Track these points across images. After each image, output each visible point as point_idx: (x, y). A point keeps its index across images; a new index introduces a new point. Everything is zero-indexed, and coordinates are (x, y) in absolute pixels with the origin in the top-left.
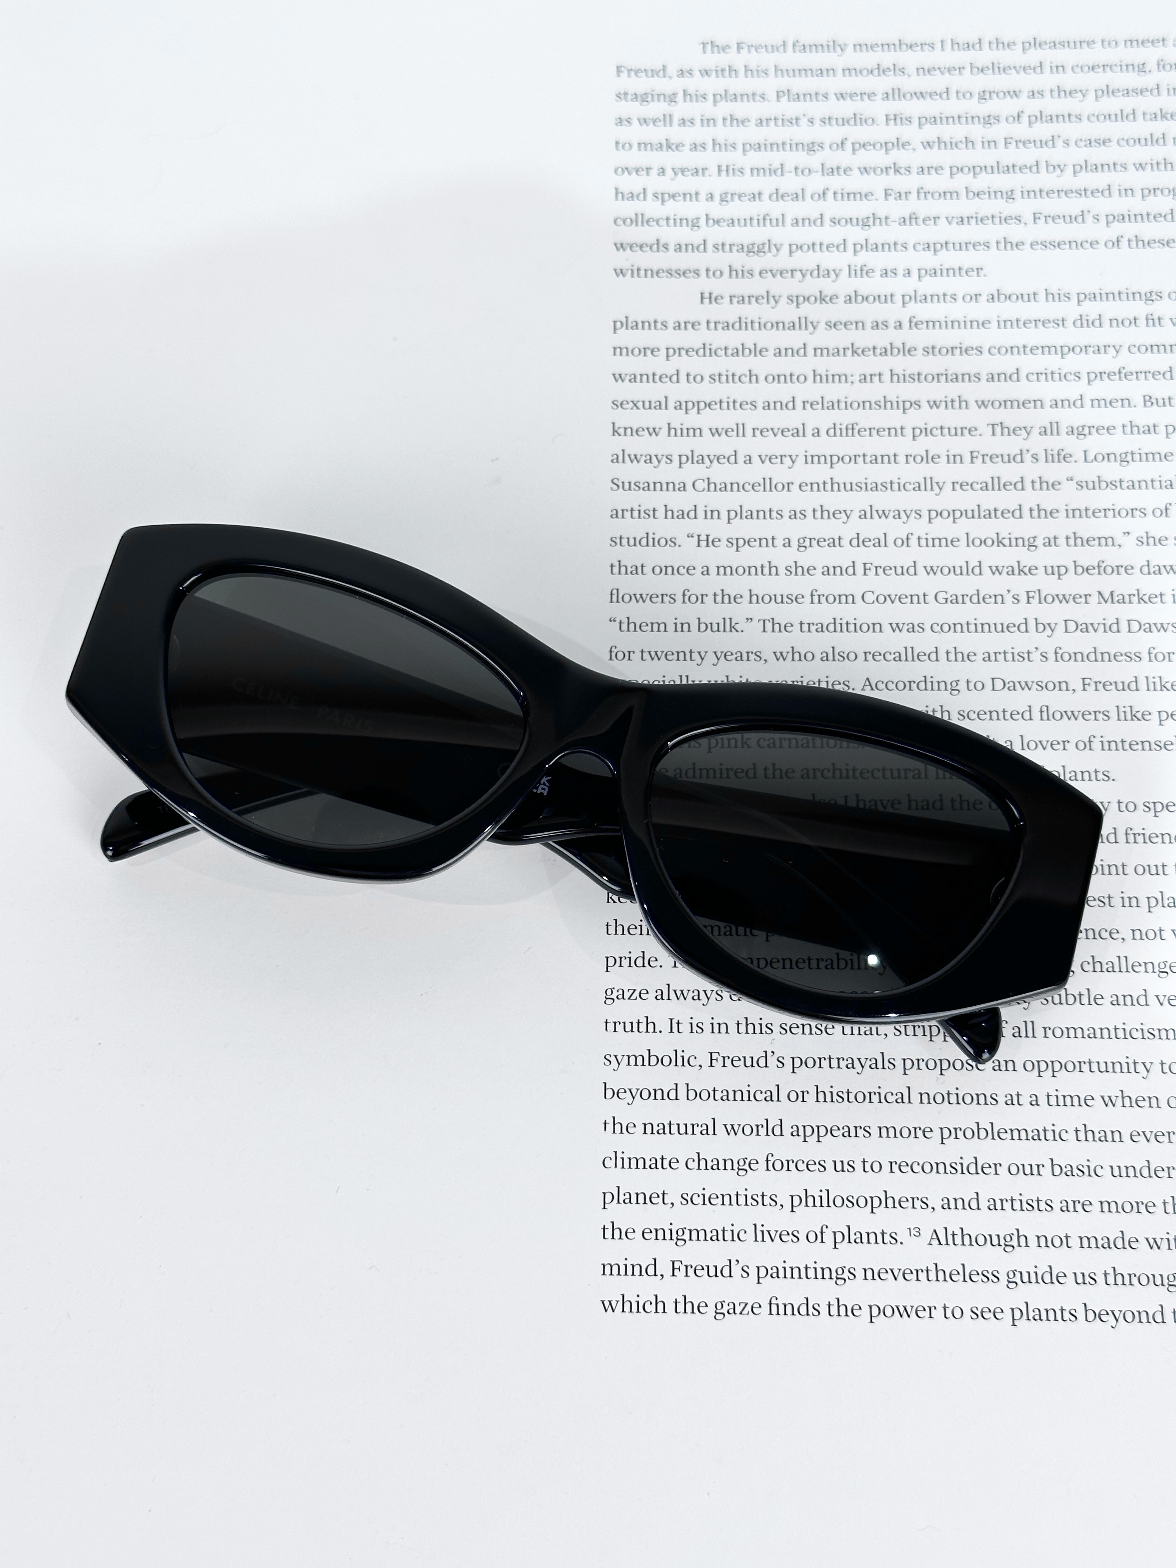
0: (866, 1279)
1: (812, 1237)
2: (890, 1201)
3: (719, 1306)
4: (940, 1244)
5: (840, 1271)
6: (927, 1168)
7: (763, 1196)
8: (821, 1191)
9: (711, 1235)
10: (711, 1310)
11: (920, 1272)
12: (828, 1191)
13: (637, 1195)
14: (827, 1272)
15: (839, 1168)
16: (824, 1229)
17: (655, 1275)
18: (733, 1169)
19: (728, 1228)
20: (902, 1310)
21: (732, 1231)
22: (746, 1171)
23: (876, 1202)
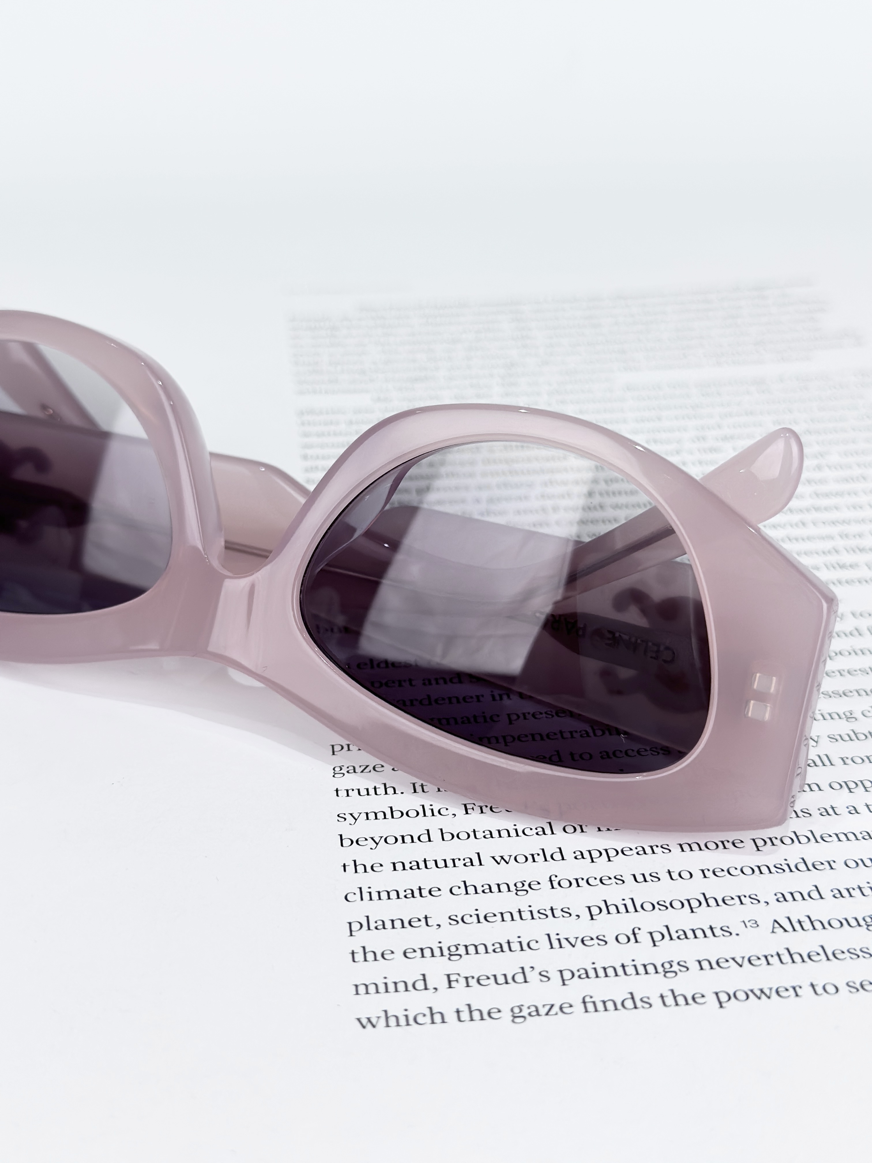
0: (702, 969)
1: (623, 939)
2: (712, 902)
3: (516, 1010)
4: (785, 931)
5: (667, 966)
6: (747, 871)
7: (552, 909)
8: (624, 900)
9: (493, 948)
10: (507, 1015)
11: (769, 958)
12: (632, 899)
13: (393, 921)
14: (650, 969)
15: (640, 878)
16: (636, 931)
17: (426, 989)
18: (509, 891)
19: (514, 940)
20: (758, 993)
21: (520, 942)
22: (527, 891)
23: (694, 904)
